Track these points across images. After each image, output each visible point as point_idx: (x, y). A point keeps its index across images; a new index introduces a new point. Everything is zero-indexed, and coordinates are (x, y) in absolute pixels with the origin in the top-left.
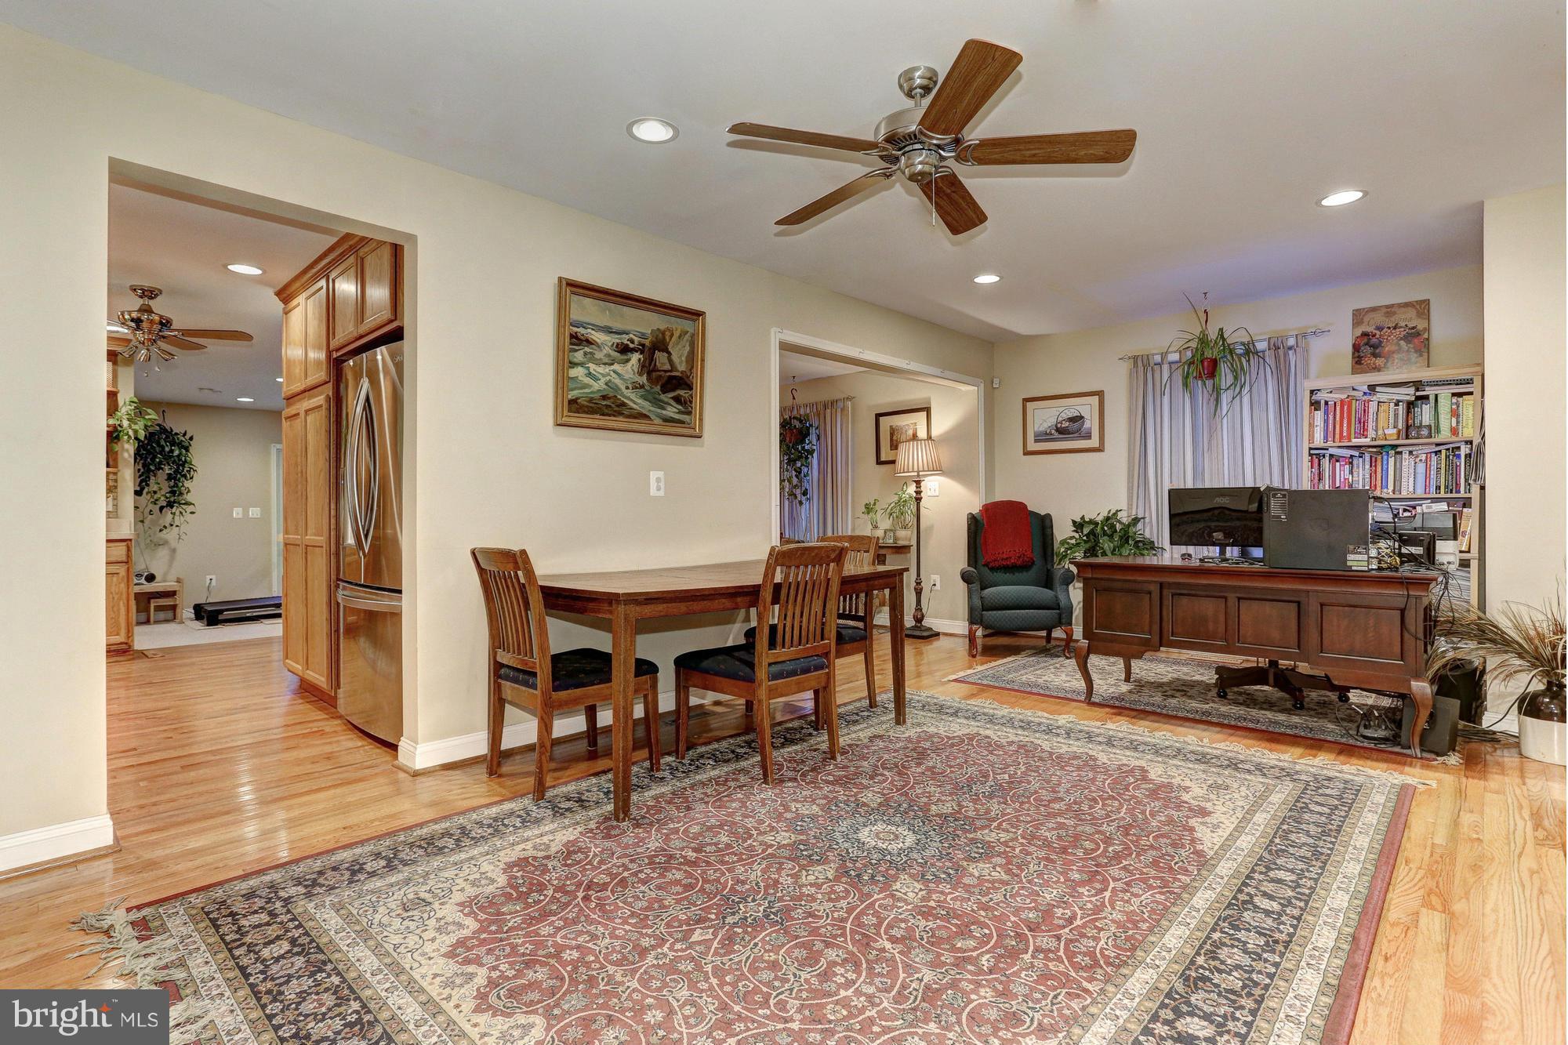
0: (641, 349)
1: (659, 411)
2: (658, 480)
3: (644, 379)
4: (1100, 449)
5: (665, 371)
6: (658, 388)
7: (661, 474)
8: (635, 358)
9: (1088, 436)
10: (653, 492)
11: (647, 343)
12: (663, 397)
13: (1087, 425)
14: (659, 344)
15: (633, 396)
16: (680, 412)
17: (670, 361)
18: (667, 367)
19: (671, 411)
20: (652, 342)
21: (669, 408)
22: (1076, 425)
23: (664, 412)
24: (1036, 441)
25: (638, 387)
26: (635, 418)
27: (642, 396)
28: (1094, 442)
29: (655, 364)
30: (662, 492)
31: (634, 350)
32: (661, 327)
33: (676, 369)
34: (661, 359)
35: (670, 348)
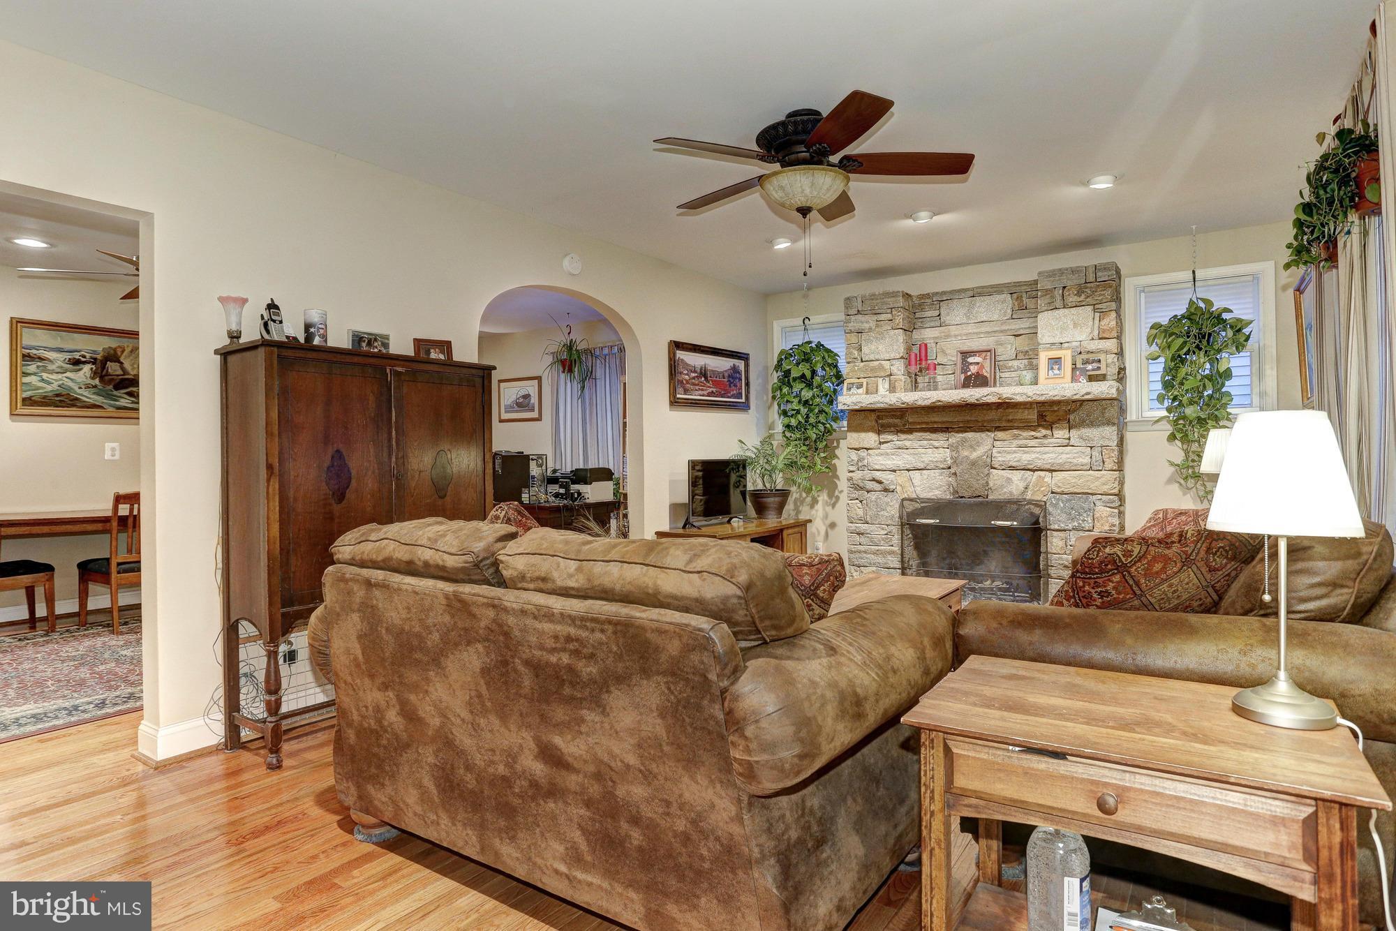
0: (94, 361)
1: (112, 402)
2: (113, 449)
3: (97, 381)
4: (539, 419)
5: (118, 375)
6: (111, 387)
7: (115, 445)
8: (87, 369)
9: (533, 410)
10: (107, 456)
11: (99, 357)
12: (115, 393)
13: (532, 401)
14: (112, 356)
15: (86, 393)
16: (133, 402)
17: (123, 368)
18: (120, 372)
19: (125, 402)
20: (104, 356)
21: (122, 400)
22: (527, 401)
23: (117, 403)
24: (506, 412)
25: (88, 387)
26: (88, 408)
27: (94, 393)
28: (535, 415)
29: (107, 371)
30: (117, 457)
31: (84, 363)
32: (114, 346)
33: (129, 374)
34: (113, 368)
35: (122, 359)
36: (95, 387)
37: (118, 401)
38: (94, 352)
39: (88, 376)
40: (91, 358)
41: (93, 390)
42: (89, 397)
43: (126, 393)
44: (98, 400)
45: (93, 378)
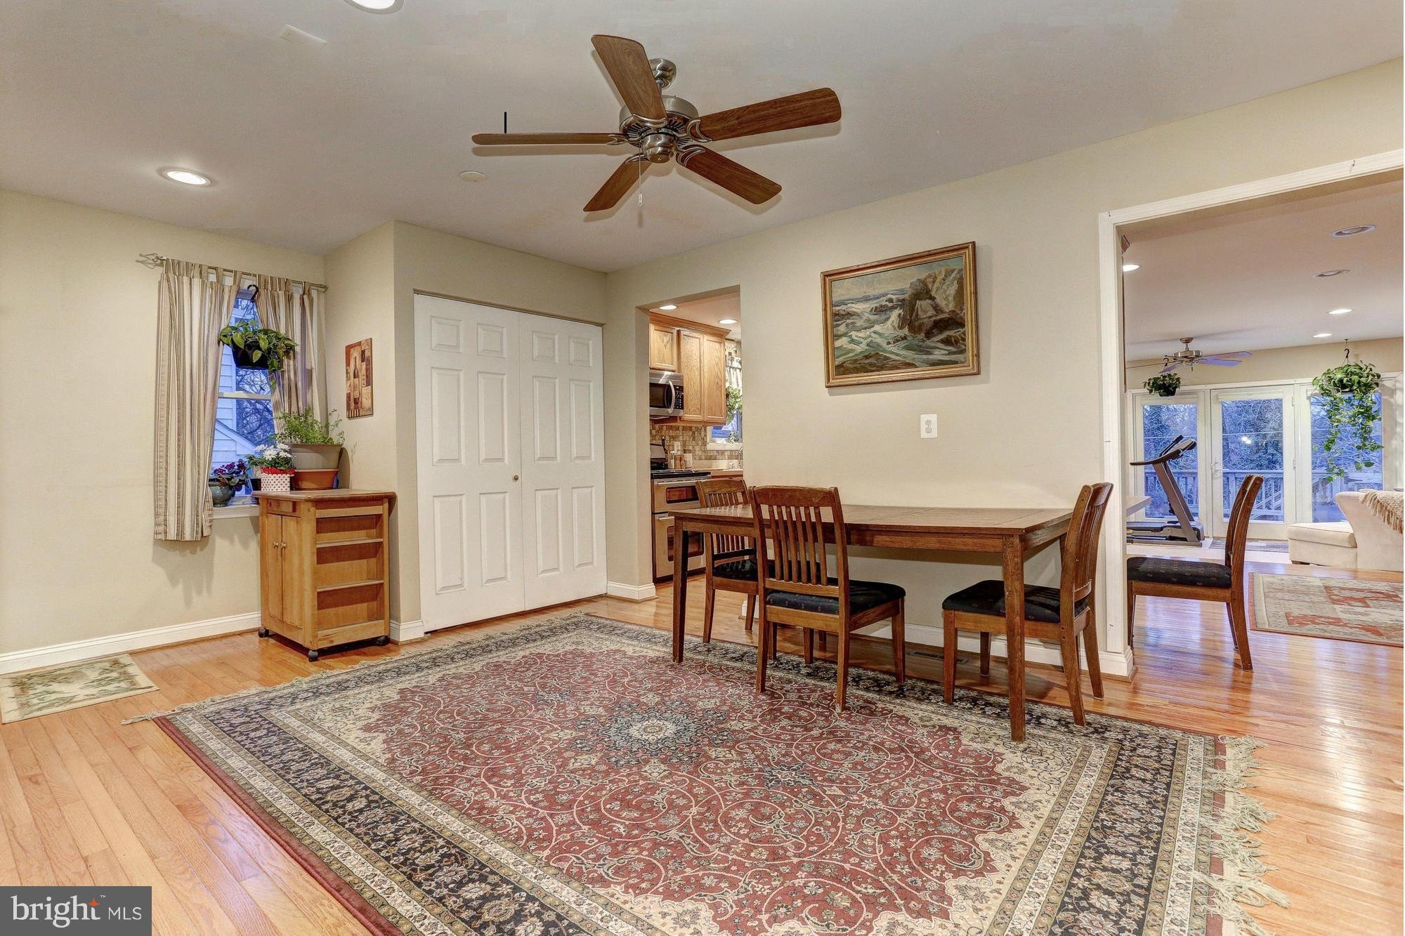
2: (929, 424)
3: (906, 331)
5: (930, 317)
7: (932, 416)
10: (924, 434)
11: (907, 296)
17: (935, 306)
18: (932, 312)
20: (912, 294)
21: (937, 352)
23: (931, 357)
29: (917, 315)
30: (934, 434)
31: (893, 308)
32: (923, 276)
33: (942, 312)
34: (925, 310)
35: (933, 294)
36: (905, 338)
37: (930, 353)
38: (902, 291)
39: (896, 326)
40: (899, 300)
41: (903, 343)
42: (896, 352)
43: (942, 341)
44: (910, 356)
45: (901, 327)
